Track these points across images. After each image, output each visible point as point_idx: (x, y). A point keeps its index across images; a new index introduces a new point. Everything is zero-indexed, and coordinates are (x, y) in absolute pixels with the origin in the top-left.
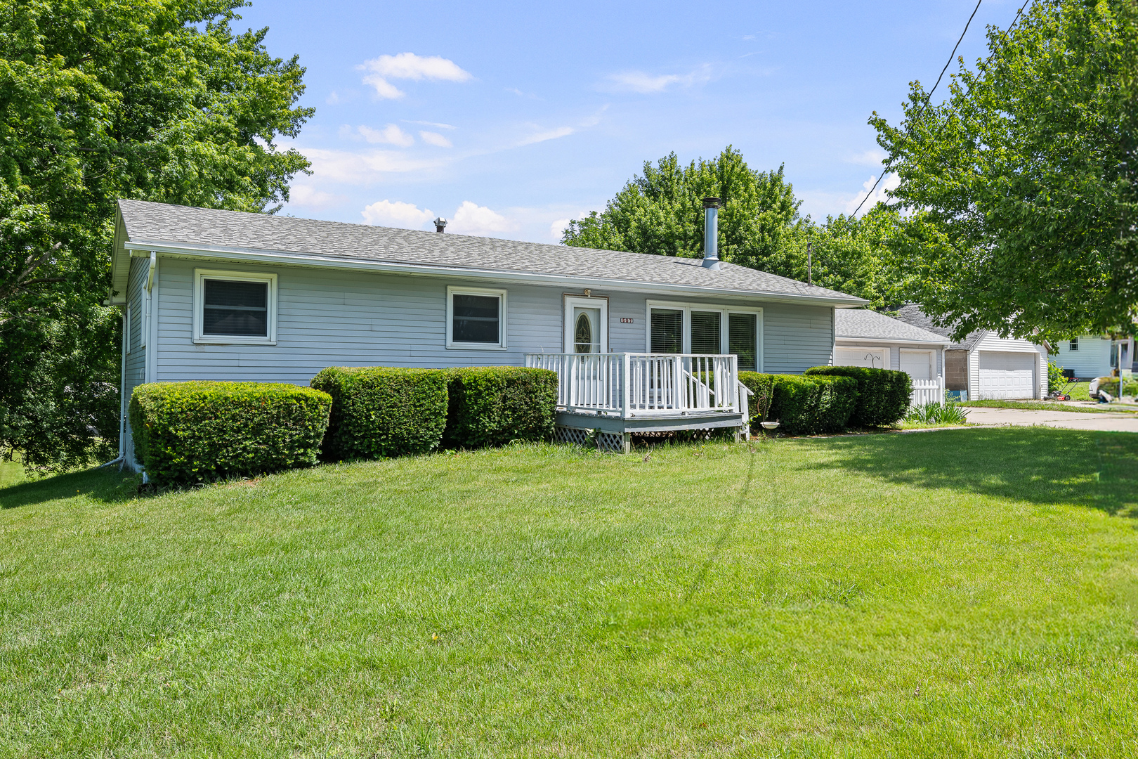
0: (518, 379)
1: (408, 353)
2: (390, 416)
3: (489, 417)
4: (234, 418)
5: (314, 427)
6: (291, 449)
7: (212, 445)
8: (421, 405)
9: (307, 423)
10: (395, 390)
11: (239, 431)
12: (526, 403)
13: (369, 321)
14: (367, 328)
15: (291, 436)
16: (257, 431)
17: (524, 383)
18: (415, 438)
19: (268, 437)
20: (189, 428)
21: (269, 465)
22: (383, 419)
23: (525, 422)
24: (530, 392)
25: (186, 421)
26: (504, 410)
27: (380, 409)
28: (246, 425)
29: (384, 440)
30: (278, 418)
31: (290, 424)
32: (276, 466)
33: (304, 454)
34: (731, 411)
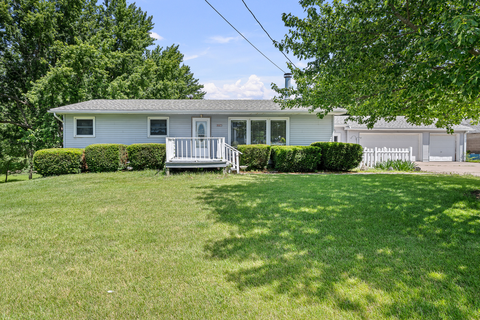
0: (146, 147)
1: (135, 139)
2: (99, 159)
3: (136, 160)
4: (50, 159)
5: (74, 162)
6: (69, 168)
7: (46, 166)
8: (109, 156)
9: (72, 161)
10: (100, 151)
11: (52, 162)
12: (150, 156)
13: (122, 130)
14: (122, 131)
15: (68, 164)
16: (57, 162)
17: (148, 149)
18: (107, 166)
19: (61, 164)
20: (40, 161)
21: (63, 172)
22: (96, 160)
23: (150, 162)
24: (151, 152)
25: (38, 159)
26: (141, 158)
27: (95, 157)
28: (54, 161)
29: (98, 167)
30: (63, 159)
31: (67, 161)
32: (65, 173)
33: (73, 170)
34: (221, 161)
